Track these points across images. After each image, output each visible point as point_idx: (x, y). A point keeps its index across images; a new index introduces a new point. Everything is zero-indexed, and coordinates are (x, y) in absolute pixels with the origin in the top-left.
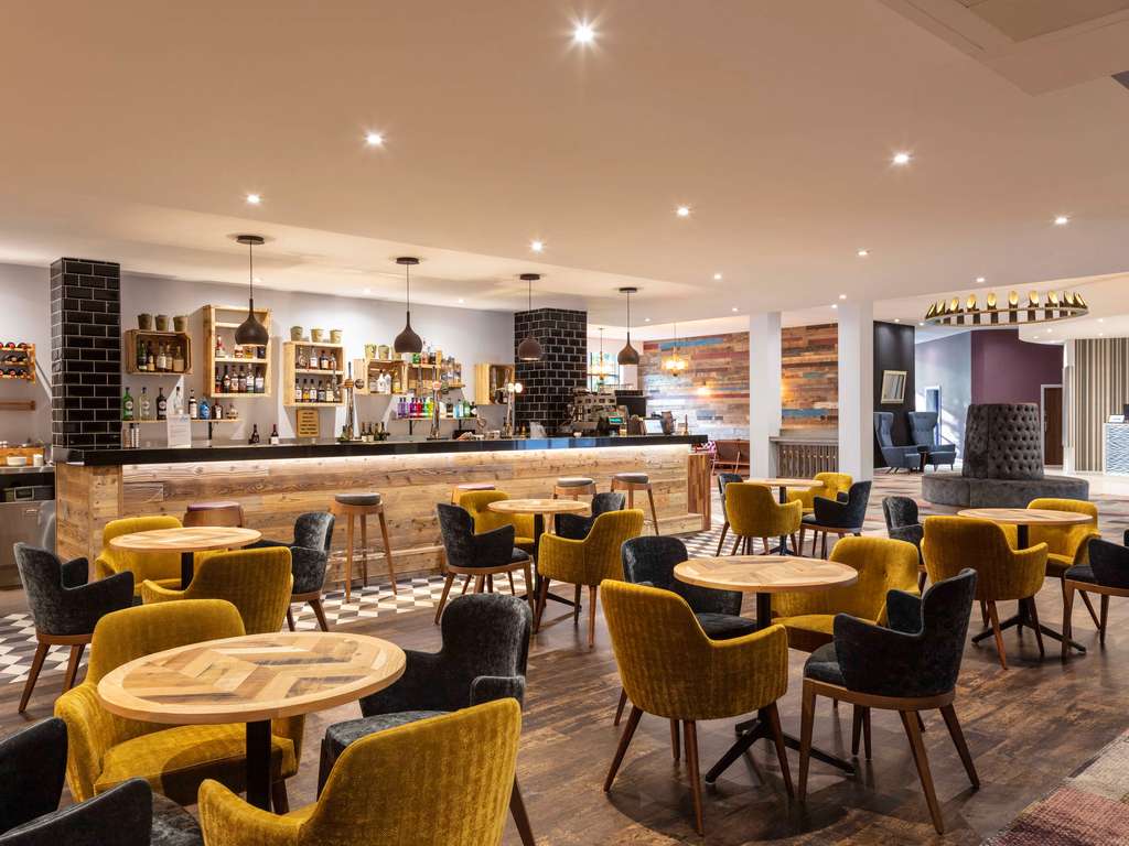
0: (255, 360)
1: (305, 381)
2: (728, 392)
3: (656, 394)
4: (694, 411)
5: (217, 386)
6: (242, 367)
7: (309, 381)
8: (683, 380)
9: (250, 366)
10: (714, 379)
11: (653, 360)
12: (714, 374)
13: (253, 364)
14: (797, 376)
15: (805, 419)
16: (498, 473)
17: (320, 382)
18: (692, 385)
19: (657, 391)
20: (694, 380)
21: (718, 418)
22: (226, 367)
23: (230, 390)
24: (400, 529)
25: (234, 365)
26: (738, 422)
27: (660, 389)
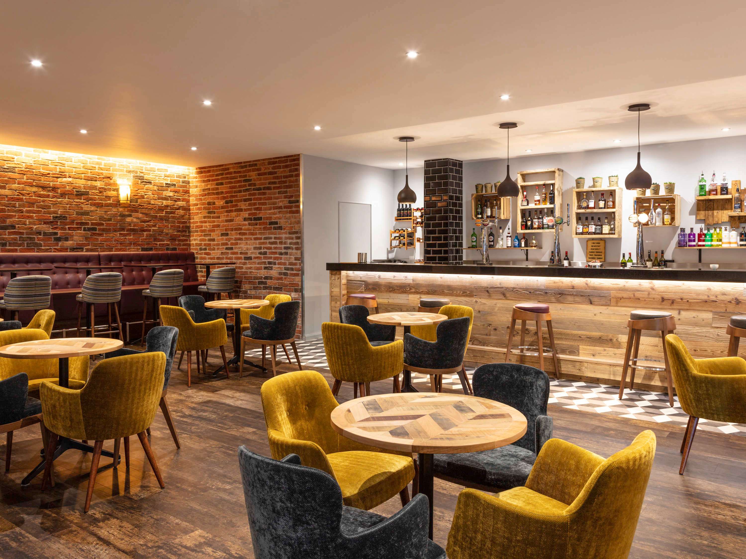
0: (548, 206)
1: (587, 219)
5: (522, 225)
6: (541, 211)
7: (590, 218)
9: (546, 210)
13: (547, 208)
16: (591, 298)
17: (599, 219)
22: (530, 212)
23: (532, 228)
24: (497, 332)
25: (536, 210)
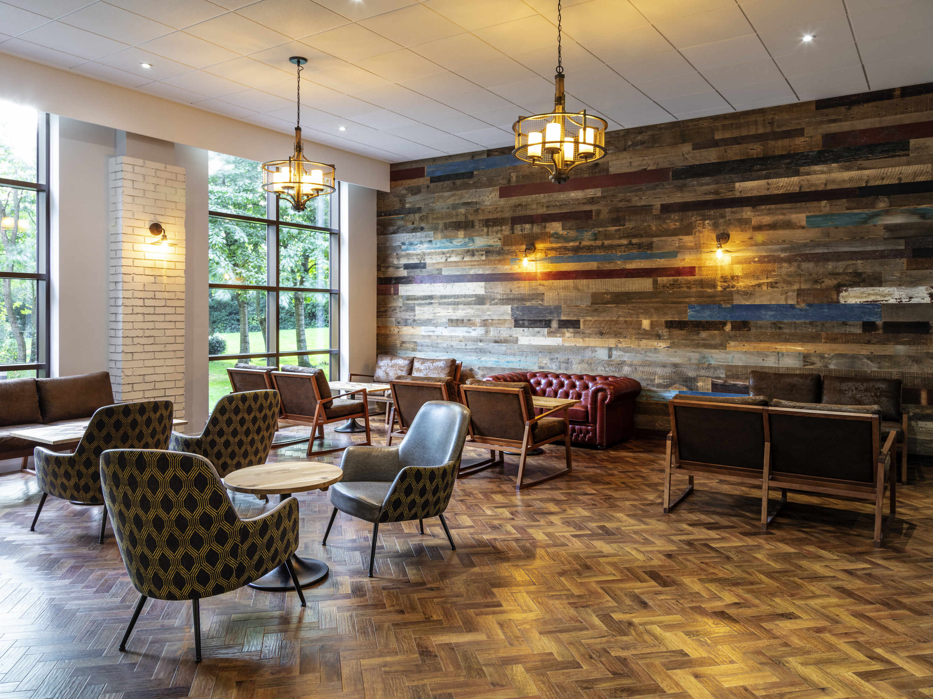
2: (593, 266)
3: (417, 272)
4: (508, 308)
8: (480, 242)
10: (557, 237)
11: (411, 201)
12: (556, 227)
14: (788, 225)
15: (811, 330)
18: (500, 252)
19: (421, 266)
20: (507, 241)
21: (564, 324)
26: (617, 335)
27: (428, 261)
